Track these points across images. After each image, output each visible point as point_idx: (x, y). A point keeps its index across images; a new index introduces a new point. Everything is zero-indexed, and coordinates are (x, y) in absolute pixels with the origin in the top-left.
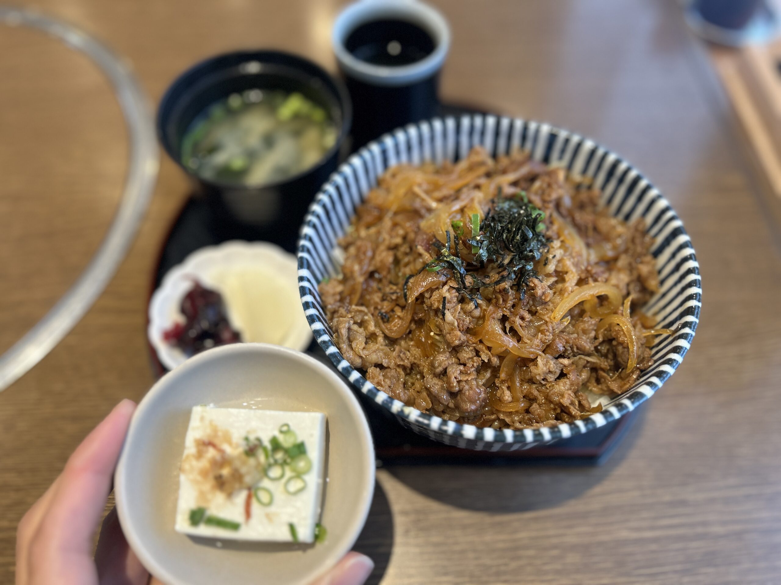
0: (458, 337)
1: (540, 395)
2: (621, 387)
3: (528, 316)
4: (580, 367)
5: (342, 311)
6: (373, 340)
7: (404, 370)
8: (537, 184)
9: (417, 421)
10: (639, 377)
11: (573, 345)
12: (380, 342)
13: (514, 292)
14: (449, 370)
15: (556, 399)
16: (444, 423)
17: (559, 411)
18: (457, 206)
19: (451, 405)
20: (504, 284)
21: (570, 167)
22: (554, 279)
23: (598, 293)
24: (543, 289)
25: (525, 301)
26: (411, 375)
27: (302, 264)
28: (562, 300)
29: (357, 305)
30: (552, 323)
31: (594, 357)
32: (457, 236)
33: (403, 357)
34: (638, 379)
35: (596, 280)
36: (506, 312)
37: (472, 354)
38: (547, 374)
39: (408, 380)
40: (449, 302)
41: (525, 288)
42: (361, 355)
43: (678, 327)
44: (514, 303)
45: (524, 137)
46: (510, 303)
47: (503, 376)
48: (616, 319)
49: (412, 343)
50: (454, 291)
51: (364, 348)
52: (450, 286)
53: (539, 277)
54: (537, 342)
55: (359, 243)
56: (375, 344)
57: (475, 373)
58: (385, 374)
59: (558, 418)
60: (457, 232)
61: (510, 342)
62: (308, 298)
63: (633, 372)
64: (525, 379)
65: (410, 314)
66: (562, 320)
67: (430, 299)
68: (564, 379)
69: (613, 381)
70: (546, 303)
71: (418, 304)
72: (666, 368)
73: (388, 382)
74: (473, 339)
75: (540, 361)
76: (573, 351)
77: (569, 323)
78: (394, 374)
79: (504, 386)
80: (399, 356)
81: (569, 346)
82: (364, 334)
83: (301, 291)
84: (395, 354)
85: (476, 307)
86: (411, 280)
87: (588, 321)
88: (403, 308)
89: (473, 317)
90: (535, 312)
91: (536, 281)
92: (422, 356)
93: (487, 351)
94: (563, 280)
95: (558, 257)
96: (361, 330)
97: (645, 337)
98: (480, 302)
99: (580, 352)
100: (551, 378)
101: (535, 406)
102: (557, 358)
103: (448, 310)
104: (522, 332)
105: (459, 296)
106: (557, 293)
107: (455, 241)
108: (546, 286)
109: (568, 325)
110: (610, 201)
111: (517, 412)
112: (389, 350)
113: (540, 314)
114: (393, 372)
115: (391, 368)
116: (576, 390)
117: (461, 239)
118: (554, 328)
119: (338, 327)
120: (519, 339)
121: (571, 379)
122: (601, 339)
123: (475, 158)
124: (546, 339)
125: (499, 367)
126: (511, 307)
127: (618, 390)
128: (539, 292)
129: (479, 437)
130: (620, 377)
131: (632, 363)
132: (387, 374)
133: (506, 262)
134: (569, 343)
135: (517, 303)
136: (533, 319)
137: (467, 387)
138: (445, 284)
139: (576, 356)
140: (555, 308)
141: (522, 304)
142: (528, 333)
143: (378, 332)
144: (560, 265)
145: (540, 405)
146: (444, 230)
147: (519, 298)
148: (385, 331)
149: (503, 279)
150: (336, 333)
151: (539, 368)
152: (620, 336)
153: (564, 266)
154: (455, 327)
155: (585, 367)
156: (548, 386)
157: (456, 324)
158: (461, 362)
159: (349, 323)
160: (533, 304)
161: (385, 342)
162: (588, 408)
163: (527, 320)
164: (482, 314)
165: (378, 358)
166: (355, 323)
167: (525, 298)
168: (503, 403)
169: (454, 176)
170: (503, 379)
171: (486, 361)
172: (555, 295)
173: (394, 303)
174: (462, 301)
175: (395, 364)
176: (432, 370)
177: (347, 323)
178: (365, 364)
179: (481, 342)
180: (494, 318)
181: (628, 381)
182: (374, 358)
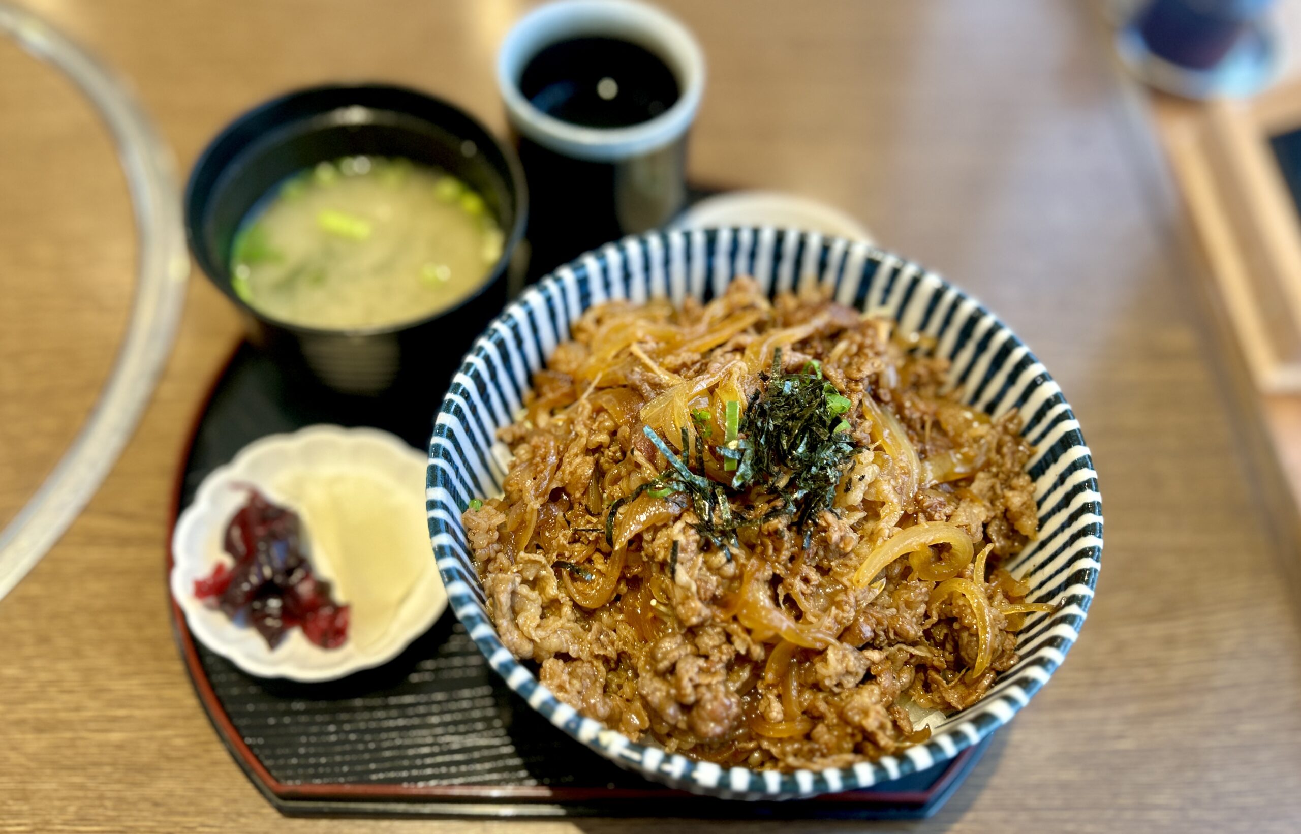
0: (696, 611)
1: (830, 710)
2: (962, 698)
3: (815, 577)
4: (899, 663)
5: (502, 559)
6: (554, 610)
7: (606, 664)
8: (842, 346)
9: (622, 756)
10: (995, 682)
11: (888, 628)
12: (565, 616)
13: (793, 534)
14: (681, 666)
15: (857, 718)
16: (667, 759)
17: (859, 738)
18: (703, 383)
19: (682, 725)
20: (776, 521)
21: (899, 317)
22: (862, 514)
23: (933, 540)
24: (841, 532)
25: (811, 551)
26: (618, 671)
27: (435, 477)
28: (873, 550)
29: (527, 550)
30: (854, 590)
31: (923, 648)
32: (701, 438)
33: (605, 642)
34: (990, 687)
35: (930, 518)
36: (778, 569)
37: (720, 639)
38: (843, 675)
39: (612, 680)
40: (684, 550)
41: (812, 529)
42: (533, 638)
43: (1060, 603)
44: (792, 553)
45: (823, 265)
46: (785, 555)
47: (770, 676)
48: (960, 586)
49: (621, 617)
50: (692, 531)
51: (538, 626)
52: (686, 523)
53: (835, 511)
54: (828, 621)
55: (535, 440)
56: (558, 618)
57: (723, 672)
58: (572, 670)
59: (858, 750)
60: (701, 430)
61: (782, 621)
62: (444, 539)
63: (983, 676)
64: (806, 683)
65: (618, 568)
66: (872, 585)
67: (652, 543)
68: (873, 684)
69: (953, 687)
70: (845, 555)
71: (633, 551)
72: (1034, 672)
73: (577, 684)
74: (721, 615)
75: (831, 655)
76: (888, 637)
77: (884, 589)
78: (589, 671)
79: (771, 693)
80: (598, 639)
81: (882, 630)
82: (540, 602)
83: (432, 527)
84: (590, 636)
85: (729, 561)
86: (621, 510)
87: (916, 587)
88: (607, 555)
89: (723, 577)
90: (827, 569)
91: (830, 517)
92: (636, 639)
93: (744, 635)
94: (876, 516)
95: (868, 479)
96: (534, 594)
97: (1007, 617)
98: (735, 551)
99: (900, 640)
100: (850, 682)
101: (821, 729)
102: (861, 649)
103: (682, 563)
104: (805, 605)
105: (700, 540)
106: (865, 539)
107: (696, 446)
108: (847, 526)
109: (882, 592)
110: (963, 378)
111: (791, 740)
112: (580, 629)
113: (836, 573)
114: (586, 668)
115: (583, 661)
116: (891, 702)
117: (708, 442)
118: (858, 599)
119: (494, 590)
120: (799, 616)
121: (882, 685)
122: (935, 618)
123: (739, 298)
124: (845, 618)
125: (765, 662)
126: (788, 561)
127: (959, 703)
128: (835, 537)
129: (724, 783)
130: (962, 681)
131: (983, 662)
132: (575, 670)
133: (782, 483)
134: (882, 625)
135: (798, 555)
136: (824, 581)
137: (708, 696)
138: (677, 518)
139: (893, 646)
140: (861, 564)
141: (806, 556)
142: (814, 607)
143: (562, 597)
144: (873, 491)
145: (830, 728)
146: (679, 426)
147: (800, 546)
148: (575, 597)
149: (774, 513)
150: (491, 599)
151: (830, 667)
152: (966, 616)
153: (878, 493)
154: (692, 593)
155: (906, 663)
156: (843, 696)
157: (694, 588)
158: (702, 651)
159: (513, 582)
160: (825, 555)
161: (575, 614)
162: (908, 732)
163: (813, 583)
164: (738, 572)
165: (562, 642)
166: (524, 582)
167: (811, 545)
168: (769, 723)
169: (702, 327)
170: (771, 682)
171: (743, 652)
172: (862, 542)
173: (592, 547)
174: (706, 547)
175: (591, 653)
176: (651, 665)
177: (510, 584)
178: (540, 653)
179: (735, 619)
180: (757, 580)
181: (976, 688)
182: (555, 642)
